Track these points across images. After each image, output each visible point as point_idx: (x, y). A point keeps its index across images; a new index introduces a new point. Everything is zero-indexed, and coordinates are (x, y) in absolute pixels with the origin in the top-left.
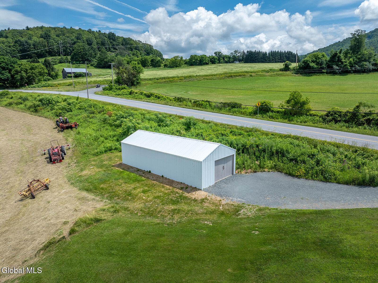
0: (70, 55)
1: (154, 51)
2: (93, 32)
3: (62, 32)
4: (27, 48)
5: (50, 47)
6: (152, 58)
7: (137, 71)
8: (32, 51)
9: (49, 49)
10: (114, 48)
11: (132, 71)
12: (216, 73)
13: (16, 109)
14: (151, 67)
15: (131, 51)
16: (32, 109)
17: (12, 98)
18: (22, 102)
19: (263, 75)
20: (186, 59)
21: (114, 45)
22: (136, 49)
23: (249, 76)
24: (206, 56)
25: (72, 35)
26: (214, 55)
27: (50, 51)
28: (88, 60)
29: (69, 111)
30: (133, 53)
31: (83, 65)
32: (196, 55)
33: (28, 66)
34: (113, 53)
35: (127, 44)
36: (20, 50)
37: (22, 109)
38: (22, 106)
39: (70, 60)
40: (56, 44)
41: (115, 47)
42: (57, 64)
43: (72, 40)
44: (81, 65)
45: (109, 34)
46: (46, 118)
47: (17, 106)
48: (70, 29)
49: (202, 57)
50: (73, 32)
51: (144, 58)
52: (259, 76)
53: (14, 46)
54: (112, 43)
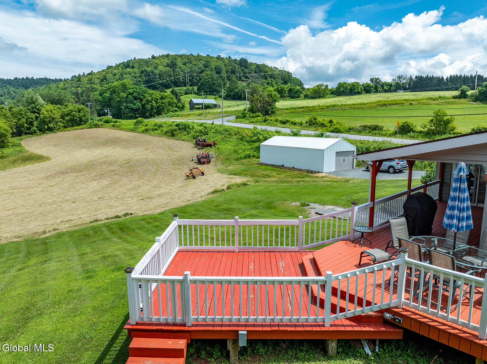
0: (197, 85)
1: (293, 79)
2: (223, 58)
3: (188, 59)
4: (152, 79)
5: (176, 77)
6: (290, 88)
7: (273, 99)
8: (158, 81)
9: (174, 79)
10: (245, 76)
11: (267, 99)
12: (366, 102)
13: (152, 134)
14: (288, 97)
15: (265, 79)
16: (168, 134)
17: (146, 126)
18: (158, 128)
19: (427, 104)
20: (333, 88)
21: (245, 73)
22: (271, 77)
23: (408, 104)
24: (358, 83)
25: (199, 63)
26: (369, 82)
27: (175, 81)
28: (216, 90)
29: (206, 135)
30: (267, 81)
31: (210, 96)
32: (345, 83)
33: (158, 95)
34: (245, 83)
35: (261, 71)
36: (146, 80)
37: (159, 134)
38: (159, 131)
39: (196, 91)
40: (182, 73)
41: (247, 75)
42: (183, 95)
43: (200, 68)
44: (208, 96)
45: (240, 60)
46: (183, 141)
47: (153, 132)
48: (198, 56)
49: (353, 85)
50: (201, 60)
51: (280, 87)
52: (422, 104)
53: (140, 76)
54: (244, 71)
